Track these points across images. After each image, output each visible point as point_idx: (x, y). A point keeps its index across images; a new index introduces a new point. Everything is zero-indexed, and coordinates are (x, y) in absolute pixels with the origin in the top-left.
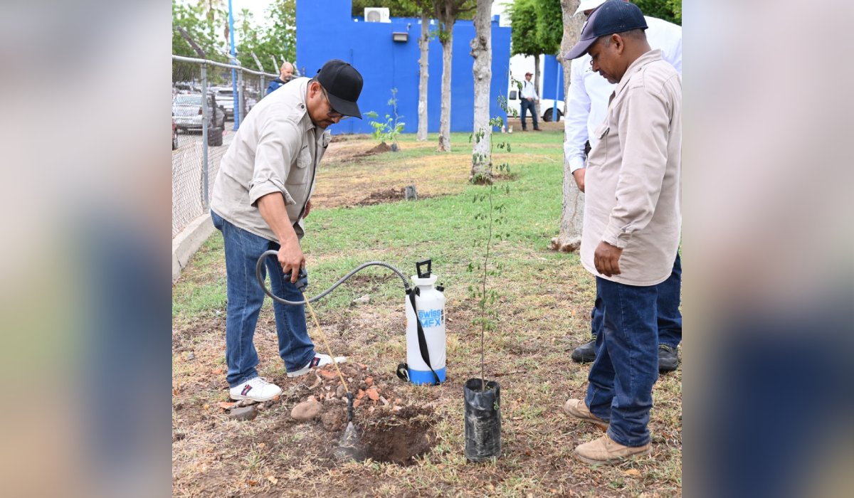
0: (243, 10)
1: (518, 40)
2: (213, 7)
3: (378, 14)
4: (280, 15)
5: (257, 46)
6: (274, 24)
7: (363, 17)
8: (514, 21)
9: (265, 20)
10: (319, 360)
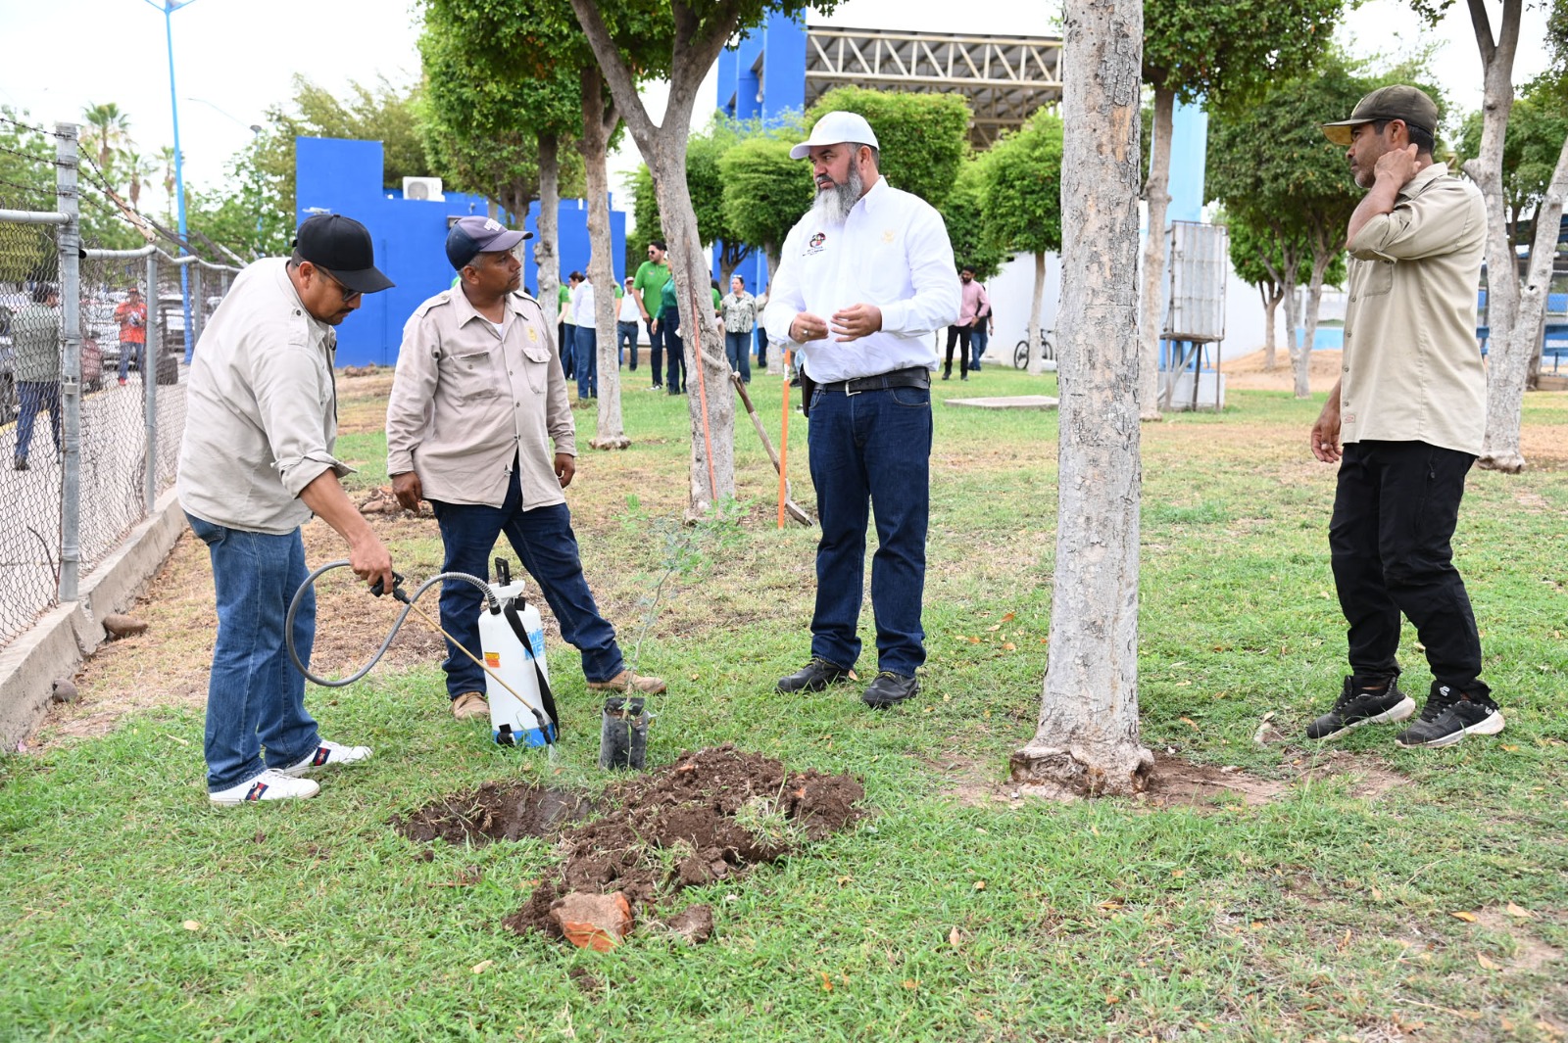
0: (164, 150)
1: (645, 227)
2: (110, 144)
3: (425, 187)
4: (252, 173)
5: (211, 224)
6: (242, 187)
7: (400, 189)
8: (639, 199)
9: (225, 180)
10: (327, 752)
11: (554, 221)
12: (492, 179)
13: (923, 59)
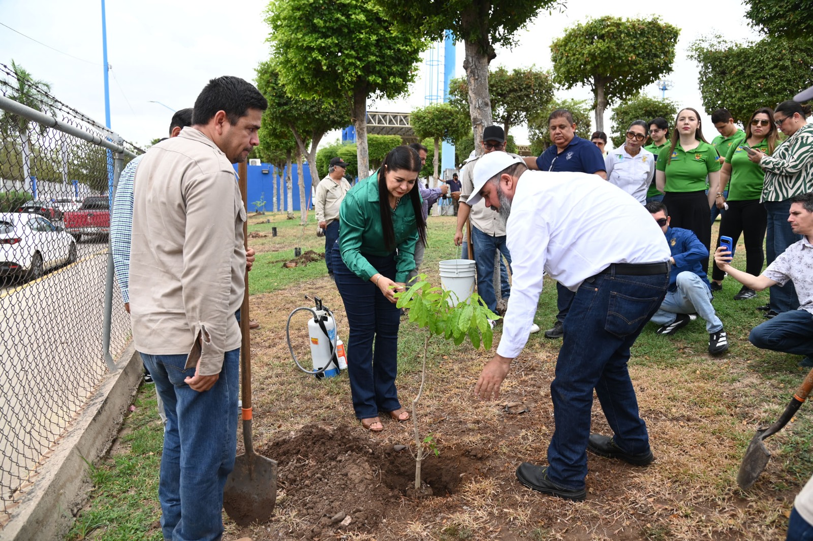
3: (256, 162)
11: (291, 171)
12: (275, 160)
13: (401, 120)
